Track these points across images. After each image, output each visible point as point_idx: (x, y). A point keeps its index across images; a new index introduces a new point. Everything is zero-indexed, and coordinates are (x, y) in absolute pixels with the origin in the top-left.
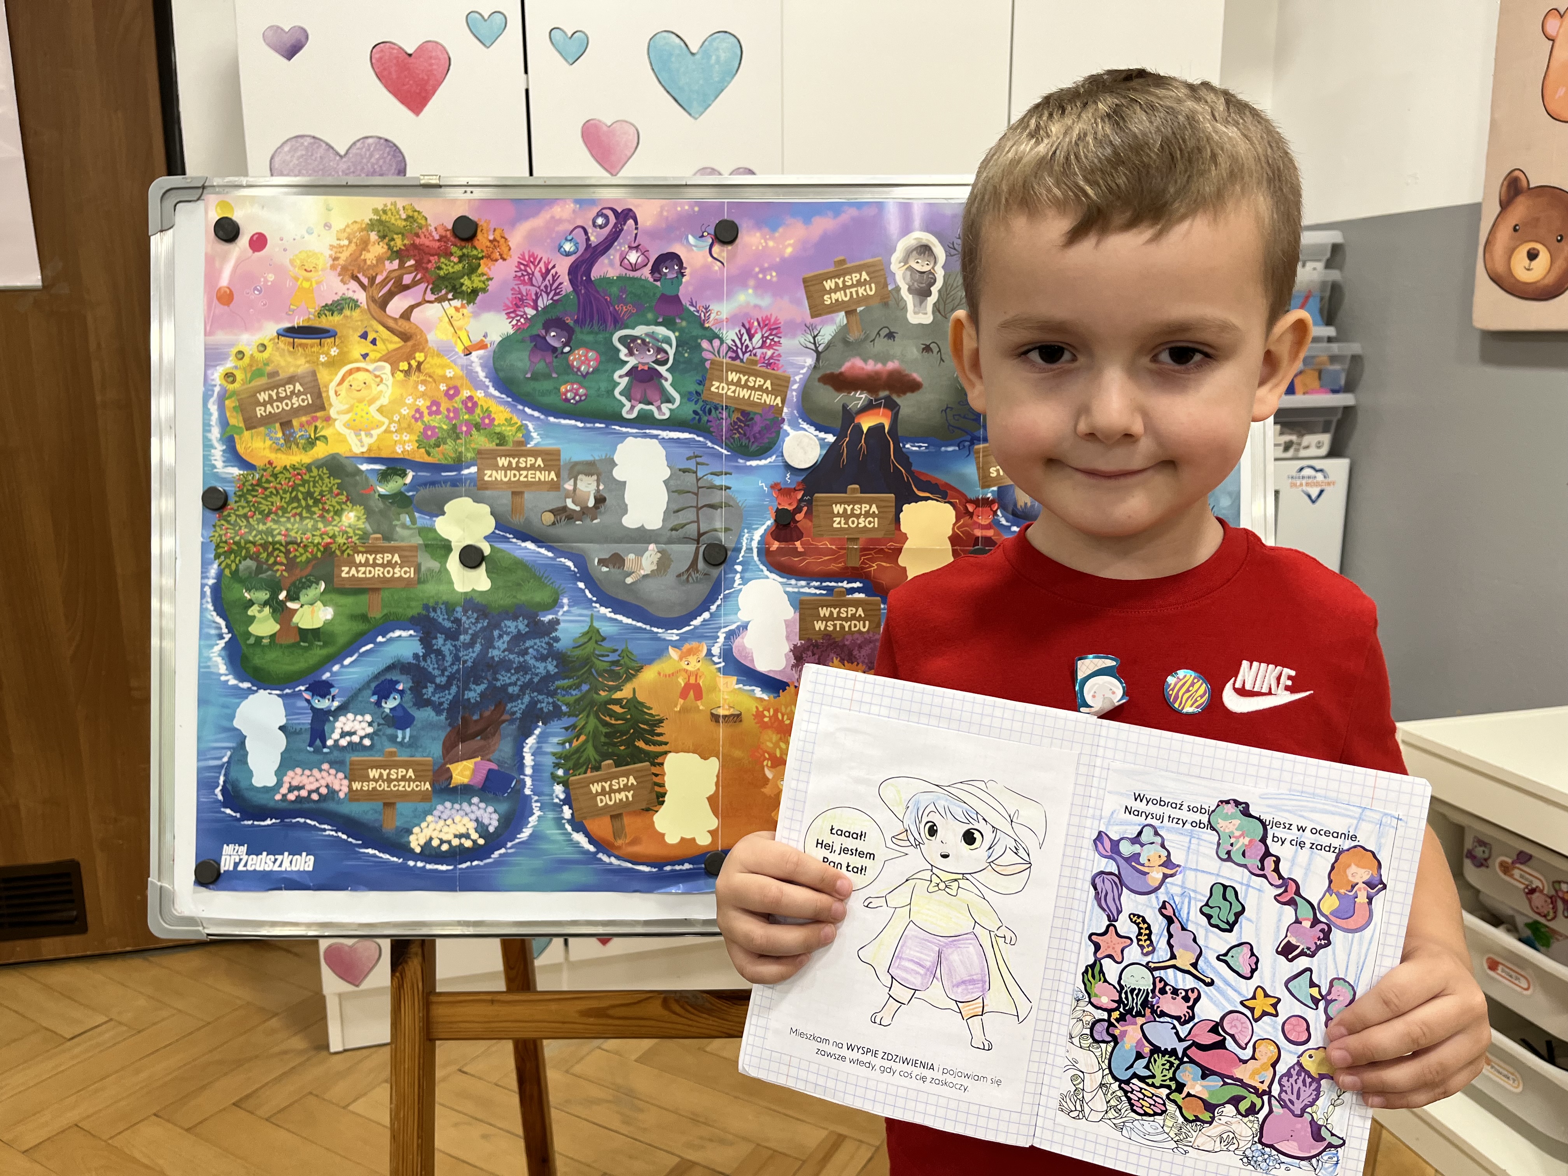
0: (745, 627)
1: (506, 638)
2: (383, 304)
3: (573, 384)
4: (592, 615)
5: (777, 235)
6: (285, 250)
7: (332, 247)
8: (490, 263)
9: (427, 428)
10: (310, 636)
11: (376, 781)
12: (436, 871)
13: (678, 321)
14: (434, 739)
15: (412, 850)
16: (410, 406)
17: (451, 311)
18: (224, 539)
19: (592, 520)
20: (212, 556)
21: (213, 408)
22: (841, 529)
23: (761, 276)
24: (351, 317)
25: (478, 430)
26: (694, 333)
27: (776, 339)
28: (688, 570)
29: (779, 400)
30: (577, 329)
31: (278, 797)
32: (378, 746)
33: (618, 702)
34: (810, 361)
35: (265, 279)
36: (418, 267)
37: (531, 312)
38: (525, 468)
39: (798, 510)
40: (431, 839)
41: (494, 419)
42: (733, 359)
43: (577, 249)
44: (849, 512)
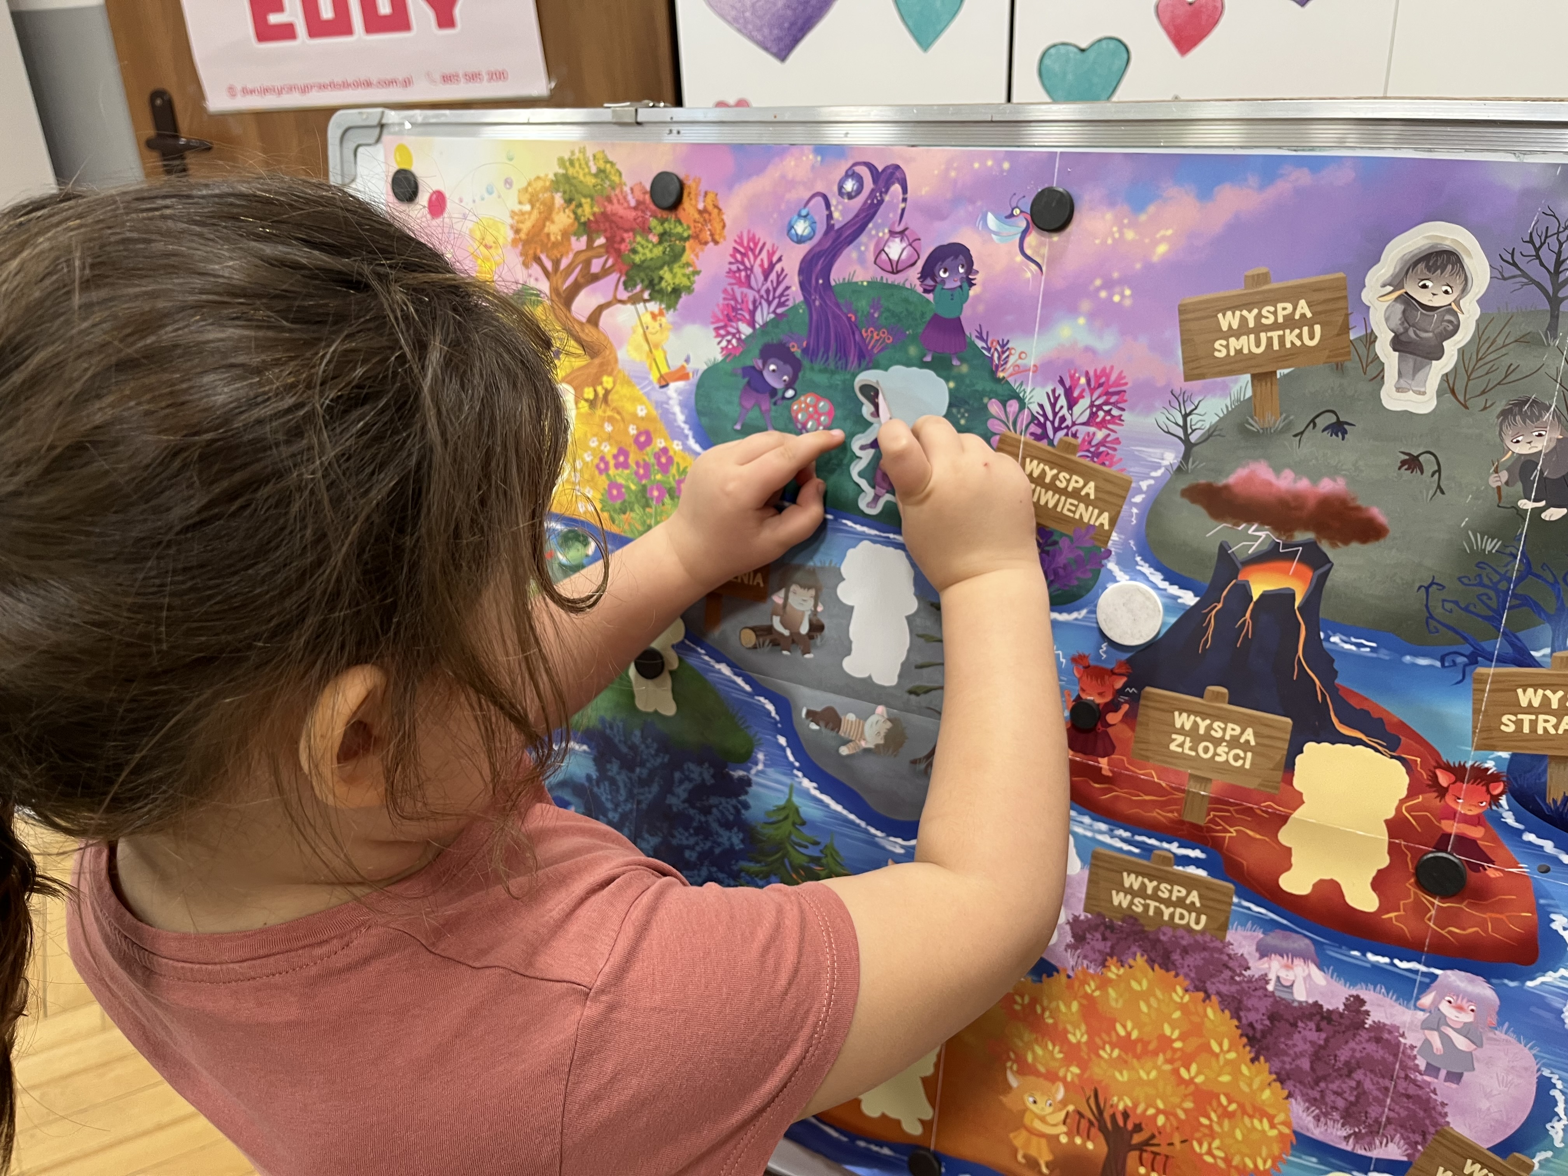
2: (568, 298)
4: (791, 788)
5: (1143, 218)
6: (464, 216)
7: (513, 214)
8: (698, 248)
9: (613, 484)
13: (955, 362)
16: (596, 450)
17: (647, 318)
19: (804, 653)
22: (1183, 756)
23: (1103, 294)
26: (979, 387)
27: (1115, 412)
29: (1105, 519)
30: (806, 363)
34: (1171, 457)
36: (609, 248)
37: (746, 330)
39: (1113, 707)
42: (1038, 438)
43: (814, 231)
44: (1202, 731)
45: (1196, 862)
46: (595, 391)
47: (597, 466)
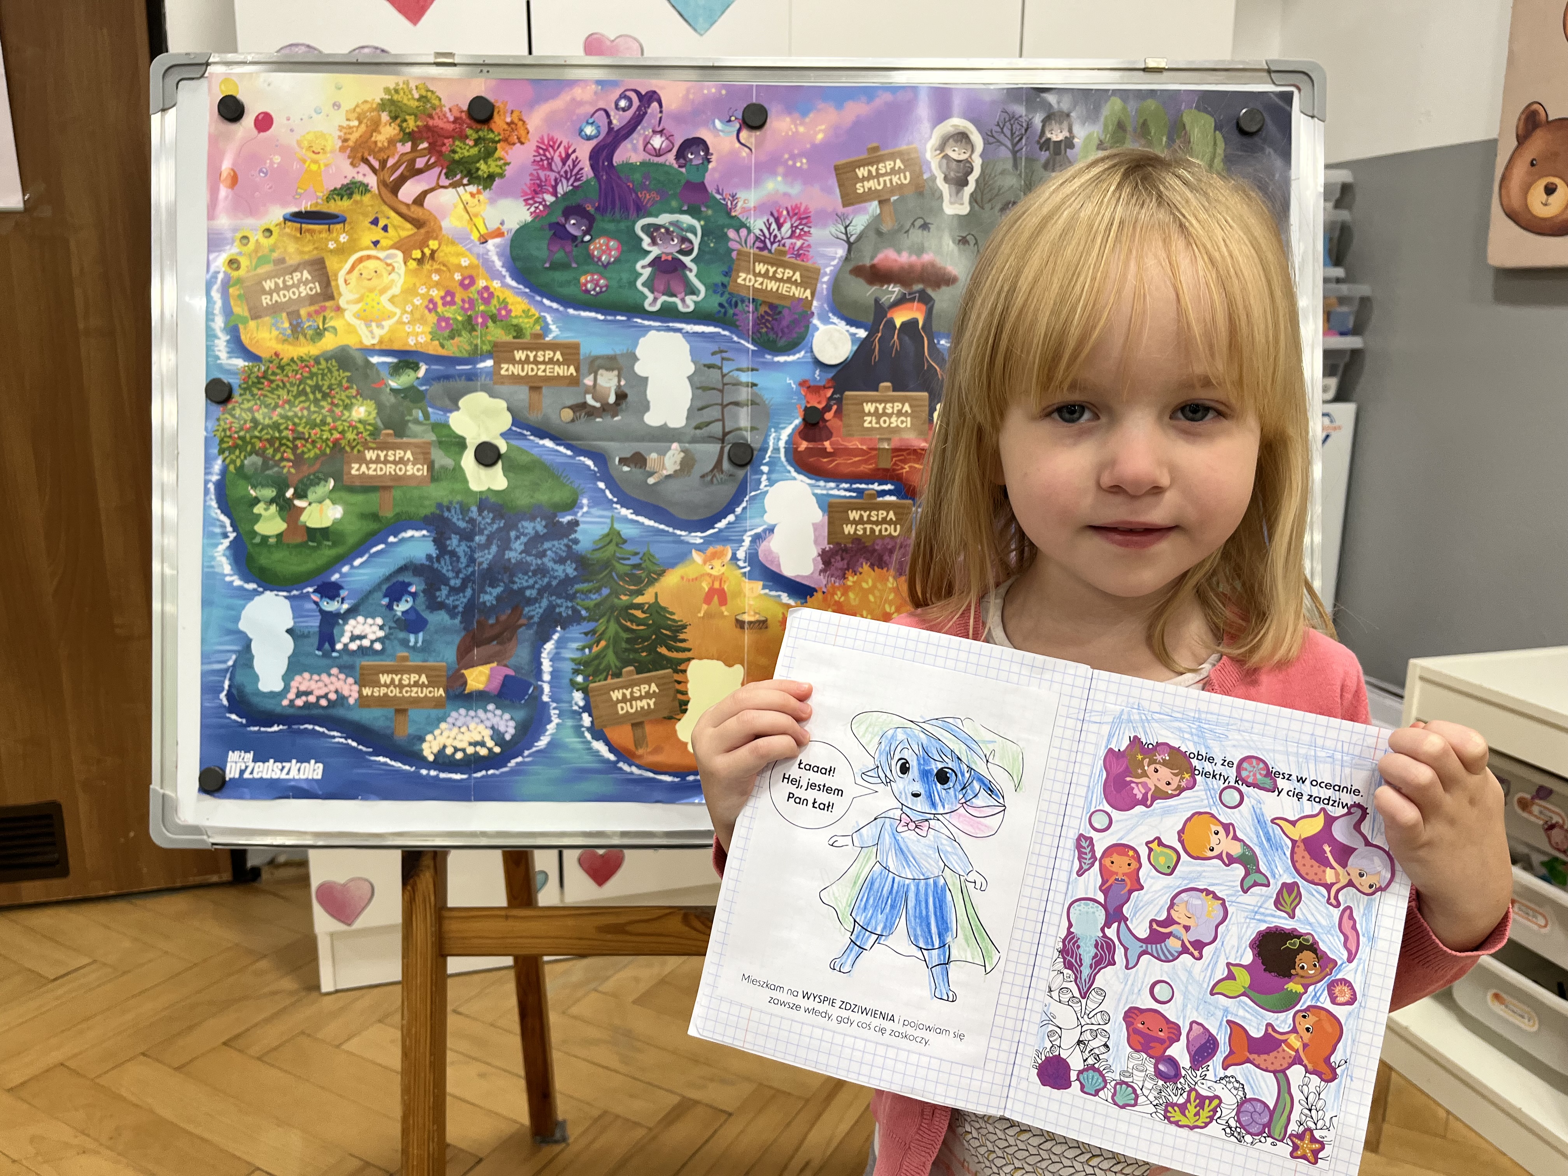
0: (771, 530)
1: (524, 539)
2: (395, 188)
3: (593, 274)
5: (807, 120)
6: (292, 130)
7: (341, 128)
8: (507, 147)
9: (441, 319)
10: (318, 534)
11: (387, 686)
12: (450, 780)
13: (703, 209)
14: (448, 643)
15: (424, 759)
16: (423, 296)
17: (466, 197)
18: (228, 433)
19: (613, 417)
20: (216, 451)
21: (216, 295)
22: (872, 429)
23: (790, 163)
24: (361, 201)
25: (494, 322)
26: (721, 222)
27: (806, 229)
28: (712, 471)
29: (808, 293)
30: (598, 217)
31: (285, 702)
32: (389, 650)
33: (639, 607)
34: (841, 252)
35: (271, 160)
36: (431, 150)
37: (549, 199)
38: (544, 363)
39: (827, 408)
40: (445, 747)
41: (510, 311)
42: (761, 249)
43: (599, 132)
44: (881, 411)
45: (889, 493)
46: (422, 252)
47: (427, 307)
